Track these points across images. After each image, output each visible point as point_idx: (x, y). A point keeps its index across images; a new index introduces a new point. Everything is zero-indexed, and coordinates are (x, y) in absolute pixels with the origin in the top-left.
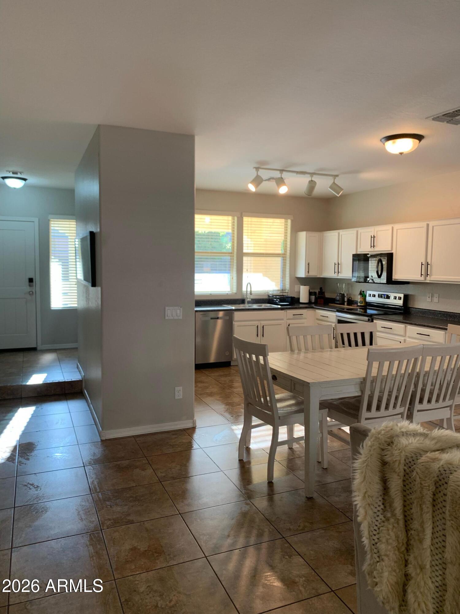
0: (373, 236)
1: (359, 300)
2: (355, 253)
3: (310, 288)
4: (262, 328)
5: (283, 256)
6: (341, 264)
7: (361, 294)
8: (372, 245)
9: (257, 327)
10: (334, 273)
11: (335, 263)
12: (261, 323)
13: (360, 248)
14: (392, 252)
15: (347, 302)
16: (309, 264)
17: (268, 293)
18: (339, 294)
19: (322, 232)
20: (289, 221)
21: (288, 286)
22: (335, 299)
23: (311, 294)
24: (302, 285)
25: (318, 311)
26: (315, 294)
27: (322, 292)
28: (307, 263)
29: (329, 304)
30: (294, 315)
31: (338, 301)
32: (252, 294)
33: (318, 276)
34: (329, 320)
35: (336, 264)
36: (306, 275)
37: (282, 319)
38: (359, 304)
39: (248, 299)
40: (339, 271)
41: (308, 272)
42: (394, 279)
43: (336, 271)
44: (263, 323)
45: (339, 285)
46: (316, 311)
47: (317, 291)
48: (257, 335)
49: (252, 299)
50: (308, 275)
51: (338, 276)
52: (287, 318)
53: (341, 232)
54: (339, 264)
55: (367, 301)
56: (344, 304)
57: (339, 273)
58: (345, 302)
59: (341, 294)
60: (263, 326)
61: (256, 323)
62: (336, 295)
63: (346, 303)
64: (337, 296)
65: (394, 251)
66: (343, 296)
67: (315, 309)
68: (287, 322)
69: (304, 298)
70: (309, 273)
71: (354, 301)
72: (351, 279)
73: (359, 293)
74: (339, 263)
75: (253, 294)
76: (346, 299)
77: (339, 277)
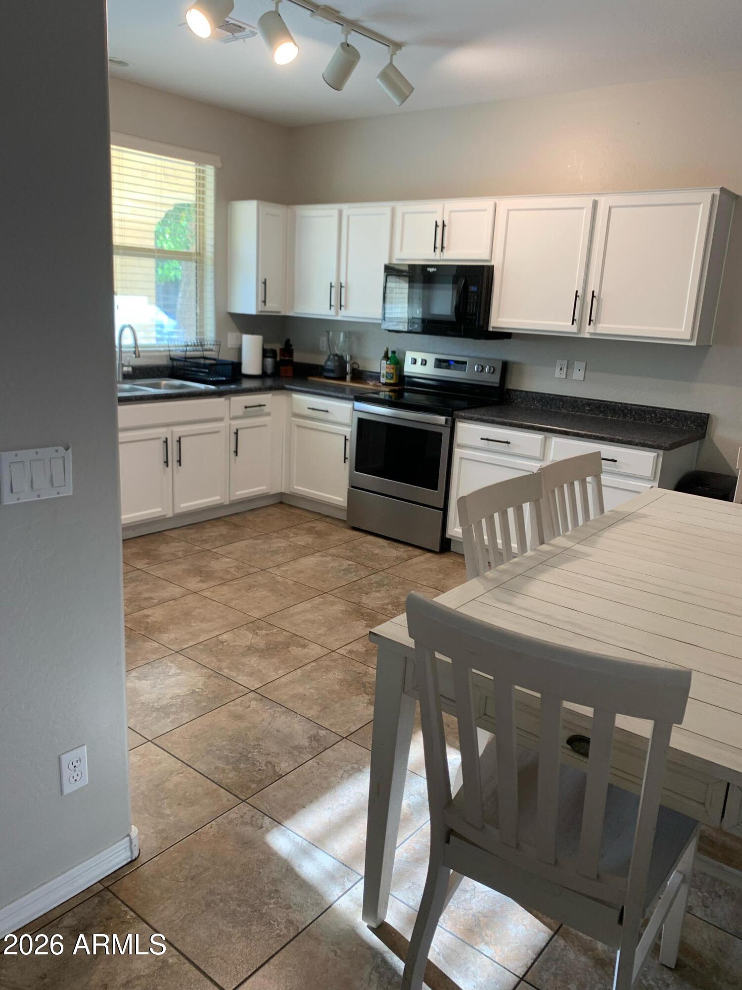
0: (440, 224)
1: (384, 372)
2: (387, 262)
3: (265, 341)
4: (176, 444)
5: (198, 258)
6: (346, 287)
7: (386, 357)
8: (439, 245)
9: (166, 442)
10: (329, 308)
11: (331, 284)
12: (172, 432)
13: (401, 249)
14: (492, 264)
15: (351, 373)
16: (265, 283)
17: (169, 351)
18: (332, 357)
19: (292, 206)
20: (210, 171)
21: (210, 335)
22: (322, 367)
23: (265, 353)
24: (247, 333)
25: (296, 396)
26: (273, 354)
27: (288, 349)
28: (261, 280)
29: (310, 378)
30: (246, 407)
31: (332, 371)
32: (139, 356)
33: (283, 314)
34: (329, 417)
35: (333, 285)
36: (260, 310)
37: (221, 419)
38: (383, 380)
39: (125, 369)
40: (343, 304)
41: (265, 302)
42: (493, 328)
43: (332, 304)
44: (179, 430)
45: (333, 334)
46: (291, 396)
47: (278, 347)
48: (166, 462)
49: (135, 369)
50: (263, 310)
51: (337, 314)
52: (231, 416)
53: (347, 208)
54: (341, 286)
55: (405, 374)
56: (344, 379)
57: (343, 308)
58: (348, 374)
59: (336, 355)
60: (180, 438)
61: (163, 432)
62: (326, 358)
63: (348, 378)
64: (328, 359)
65: (496, 262)
66: (341, 360)
67: (289, 392)
68: (230, 425)
69: (251, 364)
70: (265, 304)
71: (365, 371)
72: (380, 324)
73: (383, 355)
74: (343, 285)
75: (141, 354)
76: (348, 369)
77: (339, 318)
